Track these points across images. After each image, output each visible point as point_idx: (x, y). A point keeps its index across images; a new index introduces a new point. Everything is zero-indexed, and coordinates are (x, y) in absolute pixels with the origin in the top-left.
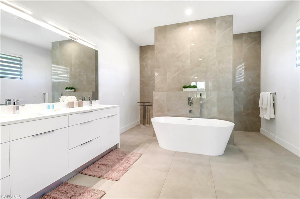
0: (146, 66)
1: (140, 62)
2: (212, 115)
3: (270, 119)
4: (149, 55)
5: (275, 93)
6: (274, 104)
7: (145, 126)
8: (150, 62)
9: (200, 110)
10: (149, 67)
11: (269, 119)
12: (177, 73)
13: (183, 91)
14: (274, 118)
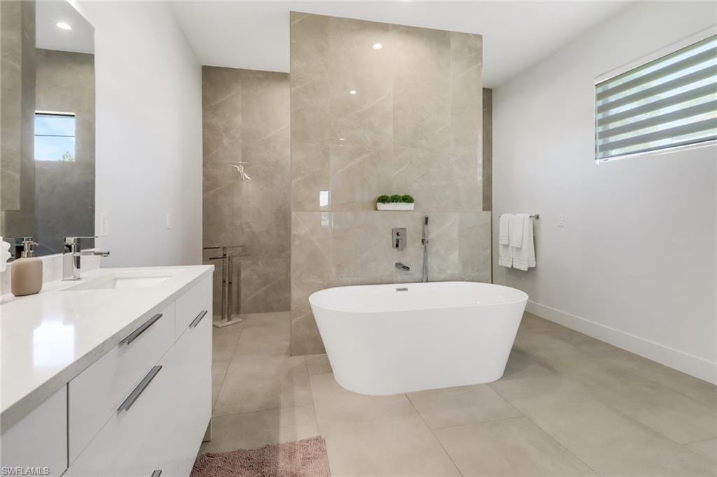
0: (227, 131)
1: (204, 117)
2: (449, 272)
3: (529, 268)
4: (236, 96)
5: (537, 217)
6: (534, 237)
7: (229, 323)
8: (238, 119)
9: (421, 262)
10: (238, 136)
11: (526, 269)
12: (359, 159)
13: (376, 209)
14: (534, 266)
